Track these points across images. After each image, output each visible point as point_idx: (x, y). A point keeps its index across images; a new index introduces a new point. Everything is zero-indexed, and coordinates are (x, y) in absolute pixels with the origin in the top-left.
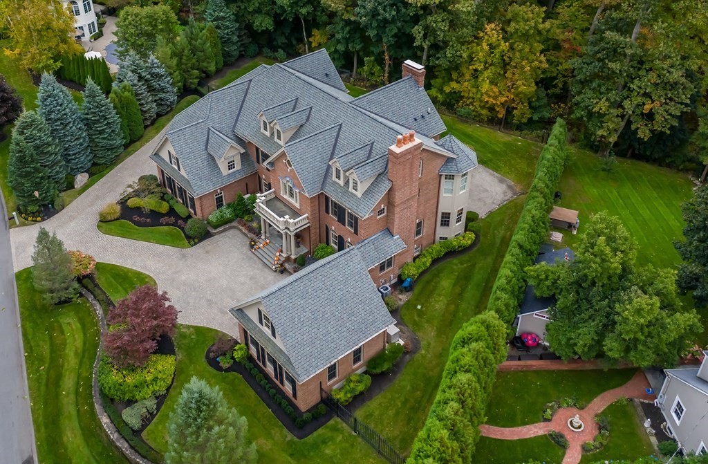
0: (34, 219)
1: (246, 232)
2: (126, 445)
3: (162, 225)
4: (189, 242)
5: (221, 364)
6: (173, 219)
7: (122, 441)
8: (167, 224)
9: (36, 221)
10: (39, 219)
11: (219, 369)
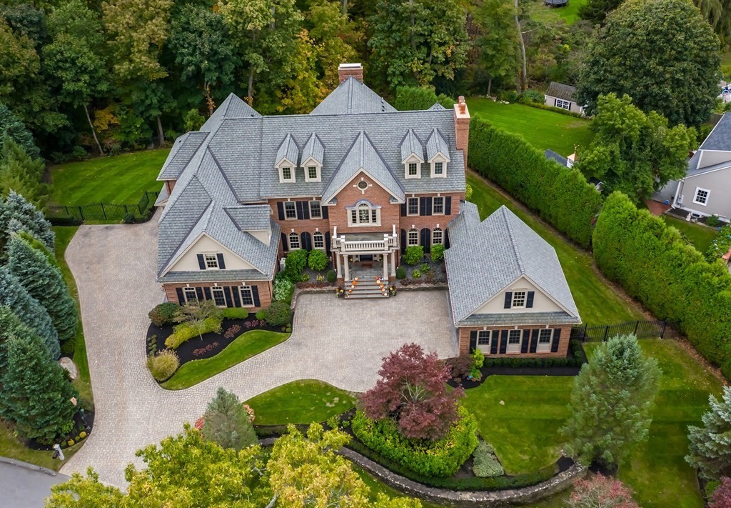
0: (77, 438)
1: (318, 289)
2: (512, 492)
3: (231, 340)
4: (285, 332)
5: (474, 380)
6: (236, 328)
7: (504, 493)
8: (237, 335)
9: (81, 439)
10: (83, 434)
11: (476, 384)
